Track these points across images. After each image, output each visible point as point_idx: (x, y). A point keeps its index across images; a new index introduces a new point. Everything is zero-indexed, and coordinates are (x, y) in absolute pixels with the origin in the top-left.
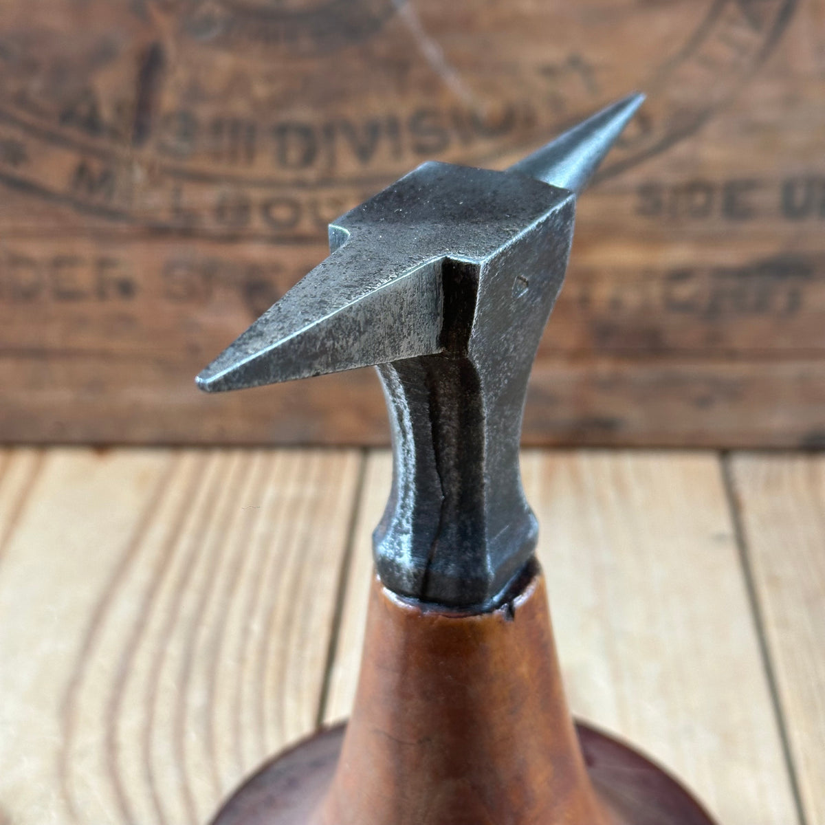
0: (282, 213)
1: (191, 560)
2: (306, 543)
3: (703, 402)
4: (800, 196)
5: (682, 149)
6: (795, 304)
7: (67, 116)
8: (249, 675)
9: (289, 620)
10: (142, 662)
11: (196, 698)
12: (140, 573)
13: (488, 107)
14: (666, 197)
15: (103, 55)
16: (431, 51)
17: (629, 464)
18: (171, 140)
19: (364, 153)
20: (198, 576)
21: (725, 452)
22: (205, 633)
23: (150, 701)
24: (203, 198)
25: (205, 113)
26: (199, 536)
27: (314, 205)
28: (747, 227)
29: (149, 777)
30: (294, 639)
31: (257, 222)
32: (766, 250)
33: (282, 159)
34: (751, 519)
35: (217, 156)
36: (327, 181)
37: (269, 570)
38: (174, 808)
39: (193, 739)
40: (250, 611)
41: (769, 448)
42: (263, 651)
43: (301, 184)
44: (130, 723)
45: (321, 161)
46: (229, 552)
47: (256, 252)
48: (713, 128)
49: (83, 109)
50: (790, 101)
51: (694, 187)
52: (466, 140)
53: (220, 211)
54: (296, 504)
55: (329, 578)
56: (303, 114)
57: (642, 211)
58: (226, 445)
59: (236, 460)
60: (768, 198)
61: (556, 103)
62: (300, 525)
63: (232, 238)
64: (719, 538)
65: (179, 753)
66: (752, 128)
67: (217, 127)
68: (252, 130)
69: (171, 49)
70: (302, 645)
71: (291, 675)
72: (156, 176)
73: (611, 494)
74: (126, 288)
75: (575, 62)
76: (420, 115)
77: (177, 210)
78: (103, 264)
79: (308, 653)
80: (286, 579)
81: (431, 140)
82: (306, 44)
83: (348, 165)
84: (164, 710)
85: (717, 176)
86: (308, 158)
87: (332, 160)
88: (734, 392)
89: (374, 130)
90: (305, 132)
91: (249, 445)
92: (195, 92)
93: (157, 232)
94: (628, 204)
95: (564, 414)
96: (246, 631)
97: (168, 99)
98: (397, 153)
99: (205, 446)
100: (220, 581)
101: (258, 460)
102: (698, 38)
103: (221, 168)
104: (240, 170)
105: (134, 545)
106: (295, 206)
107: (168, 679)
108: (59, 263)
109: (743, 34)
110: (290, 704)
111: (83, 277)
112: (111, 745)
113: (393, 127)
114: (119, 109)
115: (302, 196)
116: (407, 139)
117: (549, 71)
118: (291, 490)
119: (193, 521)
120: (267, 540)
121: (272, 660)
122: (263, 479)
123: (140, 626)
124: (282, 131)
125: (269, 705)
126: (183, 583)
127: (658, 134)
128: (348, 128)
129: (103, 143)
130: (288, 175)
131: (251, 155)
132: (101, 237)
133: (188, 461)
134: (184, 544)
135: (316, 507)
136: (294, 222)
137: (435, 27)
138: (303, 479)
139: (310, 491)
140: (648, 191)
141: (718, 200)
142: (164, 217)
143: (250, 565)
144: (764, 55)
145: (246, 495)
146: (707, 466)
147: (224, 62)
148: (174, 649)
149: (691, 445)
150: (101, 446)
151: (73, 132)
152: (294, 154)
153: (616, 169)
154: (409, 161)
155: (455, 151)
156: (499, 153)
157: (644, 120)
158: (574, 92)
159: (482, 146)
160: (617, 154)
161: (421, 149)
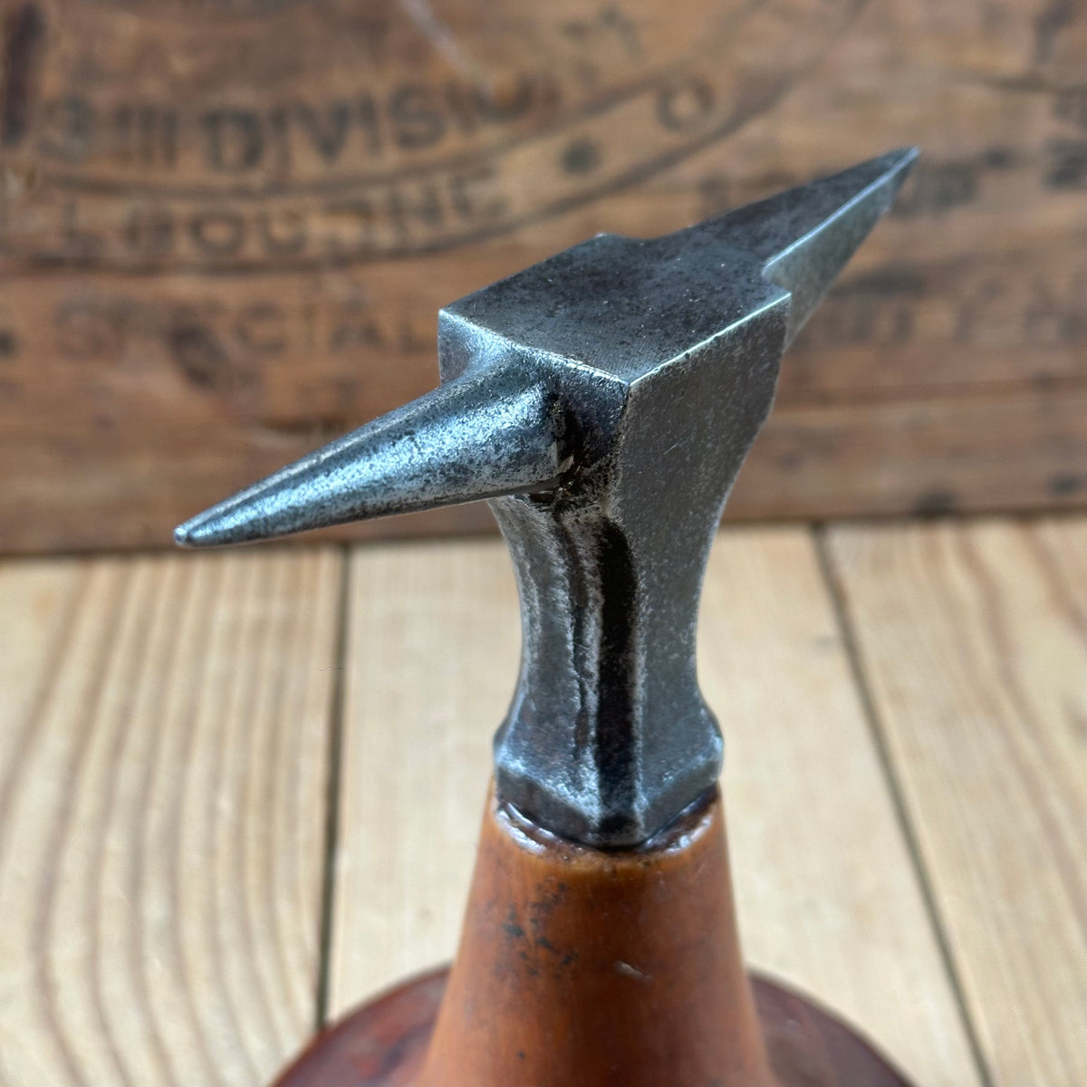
0: (218, 233)
1: (125, 714)
2: (280, 684)
3: (789, 462)
5: (755, 130)
6: (904, 327)
8: (223, 871)
9: (269, 792)
10: (73, 864)
11: (154, 909)
12: (55, 741)
13: (495, 80)
14: (734, 194)
16: (415, 6)
18: (57, 136)
19: (329, 147)
20: (136, 738)
21: (818, 525)
22: (155, 818)
23: (91, 918)
24: (107, 215)
25: (103, 98)
26: (132, 681)
27: (263, 221)
29: (103, 1025)
30: (280, 819)
31: (184, 246)
33: (215, 160)
34: (861, 613)
35: (123, 157)
36: (279, 186)
37: (233, 723)
38: (142, 1065)
39: (157, 968)
40: (215, 781)
41: (874, 517)
43: (243, 193)
44: (67, 950)
45: (270, 160)
46: (175, 702)
47: (185, 288)
48: (794, 101)
50: (894, 62)
51: (770, 180)
52: (468, 126)
53: (131, 233)
54: (260, 628)
55: (315, 730)
56: (242, 96)
58: (155, 550)
59: (170, 571)
61: (586, 72)
62: (269, 657)
63: (151, 269)
64: (822, 643)
65: (140, 988)
66: (845, 100)
67: (123, 117)
68: (171, 120)
70: (292, 826)
71: (280, 870)
72: (38, 187)
75: (611, 17)
76: (403, 96)
77: (71, 234)
80: (259, 735)
83: (307, 163)
84: (113, 928)
85: (801, 164)
86: (252, 156)
87: (285, 158)
88: (829, 447)
89: (341, 116)
90: (246, 121)
92: (87, 70)
93: (43, 264)
94: (687, 205)
96: (212, 812)
97: (51, 80)
98: (375, 145)
99: (125, 552)
100: (168, 744)
101: (200, 569)
103: (131, 173)
104: (158, 175)
105: (43, 697)
106: (236, 222)
107: (112, 886)
110: (284, 909)
112: (44, 985)
113: (367, 110)
115: (246, 209)
116: (386, 127)
117: (576, 30)
118: (251, 609)
119: (120, 660)
120: (226, 682)
121: (253, 849)
122: (211, 595)
123: (64, 814)
124: (213, 121)
125: (256, 912)
126: (117, 748)
127: (724, 106)
128: (306, 115)
130: (224, 180)
131: (171, 155)
133: (103, 575)
134: (112, 695)
135: (288, 630)
136: (235, 245)
138: (265, 592)
139: (277, 608)
140: (711, 187)
142: (53, 244)
143: (206, 718)
145: (190, 618)
146: (794, 545)
147: (128, 27)
148: (116, 843)
149: (774, 517)
152: (232, 151)
153: (669, 160)
154: (392, 158)
155: (453, 142)
156: (513, 143)
157: (704, 94)
158: (611, 57)
159: (489, 134)
160: (668, 140)
161: (407, 141)
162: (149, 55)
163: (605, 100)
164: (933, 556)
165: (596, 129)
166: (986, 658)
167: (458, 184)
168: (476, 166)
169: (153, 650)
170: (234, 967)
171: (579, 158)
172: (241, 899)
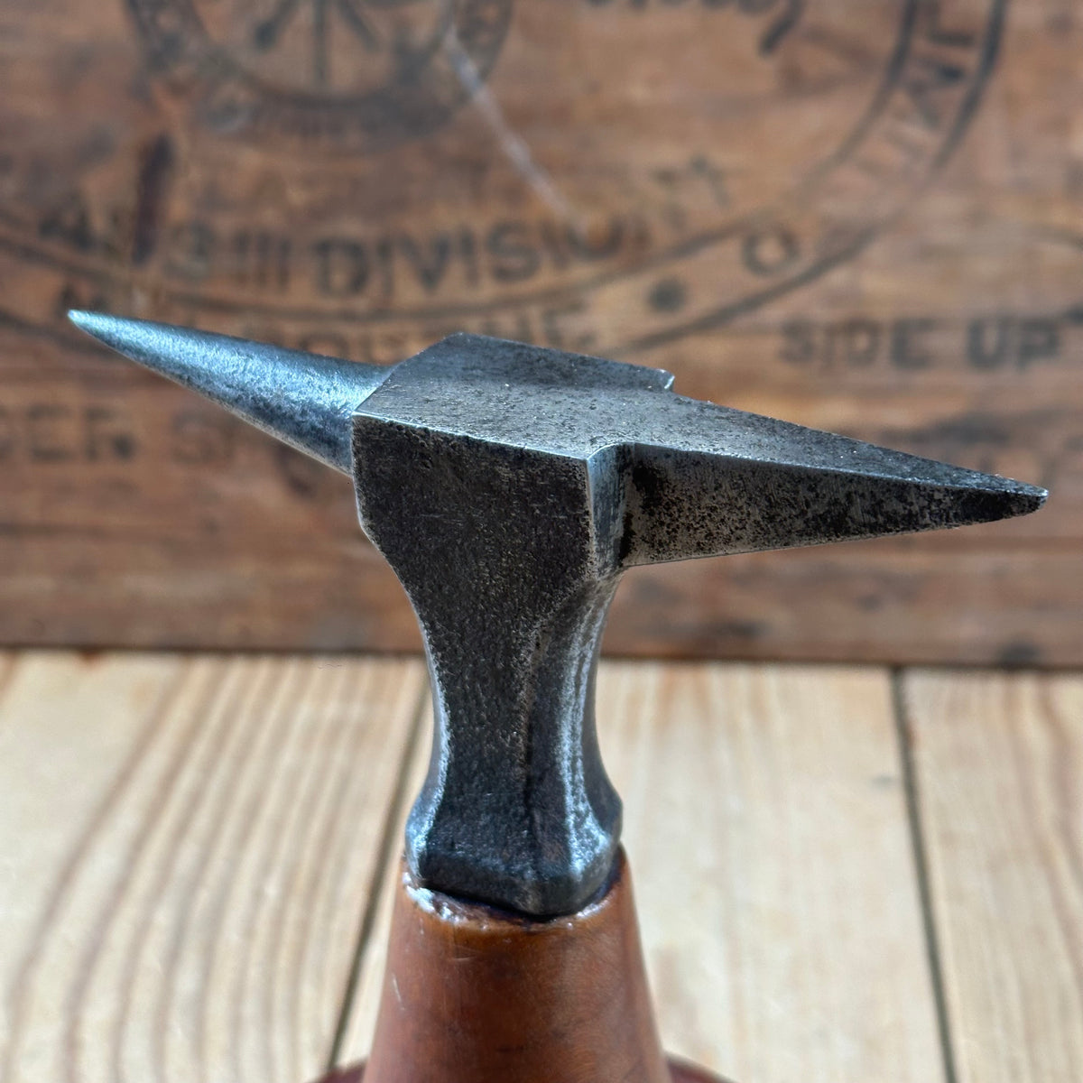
1: (195, 800)
2: (345, 780)
3: (869, 603)
4: (991, 339)
5: (838, 278)
7: (49, 226)
8: (257, 953)
10: (120, 934)
11: (187, 981)
12: (127, 818)
13: (589, 221)
14: (819, 339)
15: (95, 150)
16: (515, 149)
17: (772, 681)
18: (181, 258)
19: (430, 278)
20: (202, 821)
21: (897, 669)
22: (204, 897)
25: (225, 225)
26: (208, 769)
27: (366, 344)
28: (921, 379)
30: (320, 907)
32: (948, 408)
33: (324, 286)
34: (925, 756)
35: (241, 279)
36: (382, 312)
37: (295, 813)
39: (178, 1037)
40: (265, 868)
41: (954, 664)
42: (278, 922)
43: (349, 316)
44: (99, 1012)
45: (374, 286)
48: (877, 252)
49: (69, 219)
50: (976, 218)
51: (853, 326)
52: (561, 263)
54: (336, 728)
55: (371, 827)
56: (352, 228)
57: (787, 357)
58: (251, 650)
59: (263, 669)
60: (949, 343)
61: (676, 217)
62: (340, 757)
64: (883, 781)
65: (159, 1054)
66: (928, 253)
67: (241, 242)
68: (285, 247)
69: (182, 144)
70: (329, 915)
72: (162, 304)
73: (745, 720)
74: (123, 447)
75: (700, 166)
76: (500, 231)
78: (94, 415)
79: (336, 926)
80: (316, 827)
81: (515, 262)
82: (354, 138)
83: (409, 292)
84: (144, 998)
85: (884, 313)
86: (358, 283)
87: (389, 288)
88: (909, 591)
89: (442, 249)
90: (355, 250)
91: (281, 651)
92: (212, 198)
94: (770, 346)
95: (689, 616)
96: (258, 895)
97: (178, 207)
98: (472, 278)
99: (224, 651)
100: (230, 830)
101: (291, 670)
102: (857, 137)
103: (246, 294)
104: (271, 298)
105: (124, 778)
106: (340, 343)
107: (152, 957)
108: (37, 413)
109: (916, 132)
110: (307, 991)
111: (68, 432)
112: (71, 1044)
113: (467, 244)
114: (115, 219)
115: (351, 332)
116: (484, 260)
117: (666, 177)
118: (331, 710)
119: (201, 749)
120: (294, 776)
121: (289, 934)
122: (297, 696)
123: (121, 888)
124: (323, 248)
125: (281, 992)
126: (181, 831)
127: (808, 258)
128: (409, 246)
129: (95, 261)
130: (332, 304)
131: (284, 278)
132: (89, 381)
133: (201, 670)
135: (362, 733)
137: (520, 119)
138: (348, 696)
139: (357, 711)
140: (795, 330)
141: (886, 342)
143: (270, 809)
144: (942, 159)
145: (273, 715)
146: (874, 685)
147: (251, 160)
148: (164, 918)
149: (854, 658)
150: (90, 650)
151: (56, 247)
152: (339, 278)
153: (753, 302)
154: (488, 290)
155: (546, 278)
156: (604, 279)
157: (789, 241)
158: (700, 204)
159: (581, 271)
160: (755, 283)
161: (503, 274)
162: (268, 186)
163: (691, 244)
164: (1010, 705)
165: (682, 270)
166: (1047, 808)
167: (550, 316)
168: (567, 301)
169: (233, 744)
170: (250, 1043)
171: (666, 298)
172: (269, 979)
